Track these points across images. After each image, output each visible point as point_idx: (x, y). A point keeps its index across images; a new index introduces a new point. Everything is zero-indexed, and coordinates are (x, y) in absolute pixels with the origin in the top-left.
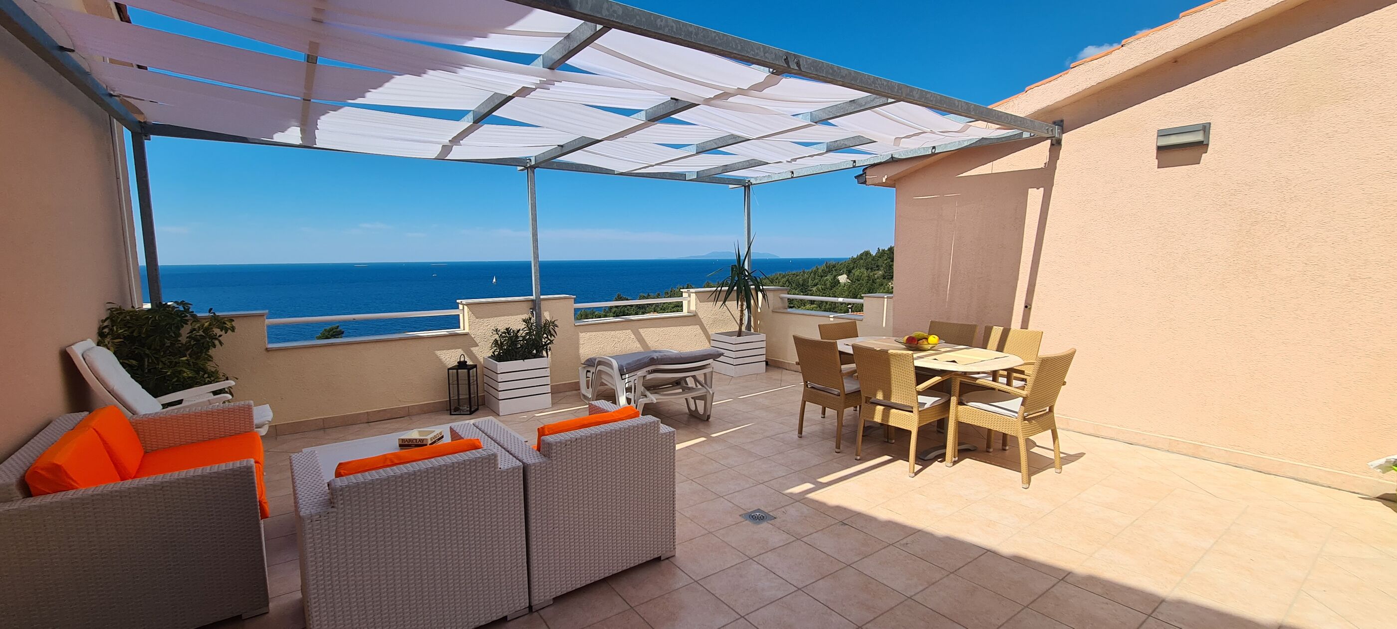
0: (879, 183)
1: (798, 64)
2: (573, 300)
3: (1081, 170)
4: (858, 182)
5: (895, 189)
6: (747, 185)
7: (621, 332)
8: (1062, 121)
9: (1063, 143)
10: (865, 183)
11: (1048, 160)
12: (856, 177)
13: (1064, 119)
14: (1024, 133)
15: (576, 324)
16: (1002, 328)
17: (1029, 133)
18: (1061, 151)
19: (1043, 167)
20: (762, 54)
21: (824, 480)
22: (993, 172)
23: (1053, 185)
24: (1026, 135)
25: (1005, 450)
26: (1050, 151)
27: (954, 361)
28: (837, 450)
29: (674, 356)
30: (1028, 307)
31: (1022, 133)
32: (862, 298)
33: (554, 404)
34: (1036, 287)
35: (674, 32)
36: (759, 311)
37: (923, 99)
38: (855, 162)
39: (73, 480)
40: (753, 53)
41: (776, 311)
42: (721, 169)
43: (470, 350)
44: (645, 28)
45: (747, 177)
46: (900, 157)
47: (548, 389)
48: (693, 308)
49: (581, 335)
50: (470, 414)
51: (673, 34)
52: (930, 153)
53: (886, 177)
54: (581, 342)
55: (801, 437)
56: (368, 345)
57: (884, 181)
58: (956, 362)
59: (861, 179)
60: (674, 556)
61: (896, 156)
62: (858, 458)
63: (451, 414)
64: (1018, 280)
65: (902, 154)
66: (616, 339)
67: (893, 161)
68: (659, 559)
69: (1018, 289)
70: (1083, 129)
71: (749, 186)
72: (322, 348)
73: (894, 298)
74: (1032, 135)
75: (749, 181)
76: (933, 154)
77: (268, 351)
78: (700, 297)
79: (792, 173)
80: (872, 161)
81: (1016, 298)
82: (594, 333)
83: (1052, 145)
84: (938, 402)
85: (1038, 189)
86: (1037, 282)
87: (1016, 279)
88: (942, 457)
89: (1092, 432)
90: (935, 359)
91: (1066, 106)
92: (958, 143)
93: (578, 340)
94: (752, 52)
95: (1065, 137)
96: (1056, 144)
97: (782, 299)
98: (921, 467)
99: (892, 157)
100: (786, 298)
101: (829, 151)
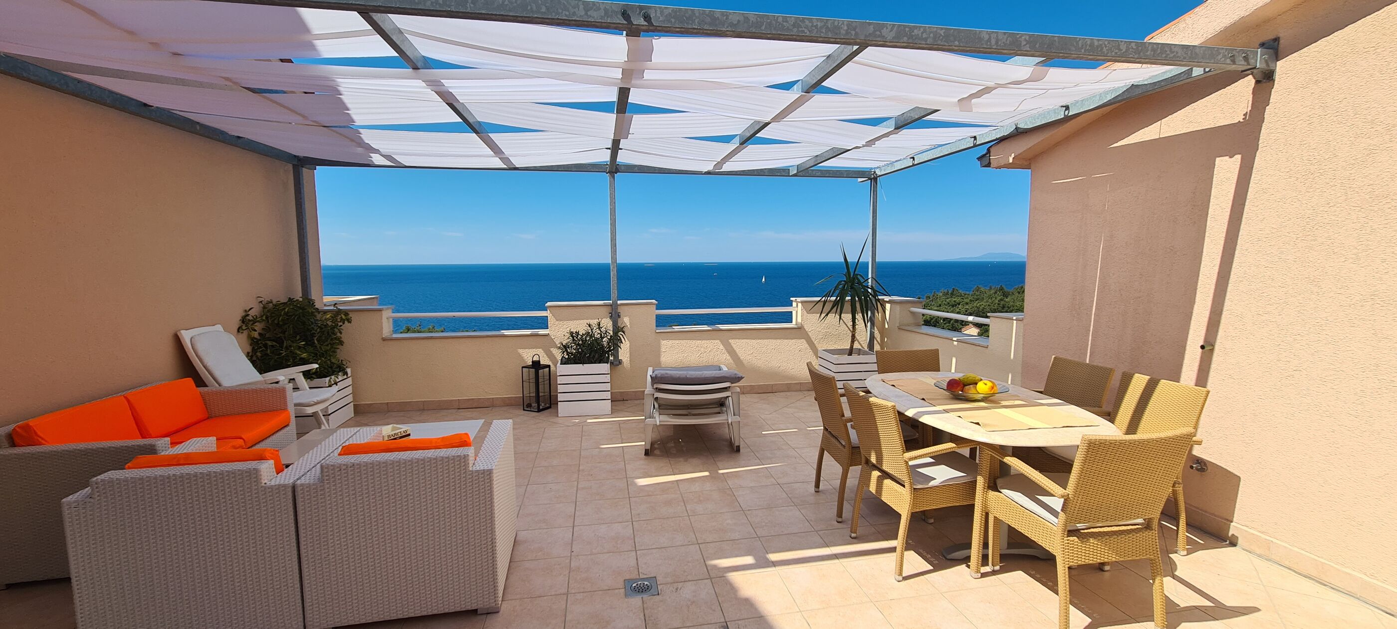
0: (1004, 165)
1: (647, 18)
2: (655, 306)
3: (1308, 119)
4: (981, 165)
5: (1030, 170)
6: (873, 177)
7: (708, 341)
8: (1277, 40)
9: (1277, 77)
10: (988, 165)
11: (1250, 108)
12: (979, 159)
13: (1281, 35)
14: (1194, 68)
15: (657, 331)
16: (1149, 377)
17: (1203, 69)
18: (1273, 90)
19: (1242, 120)
20: (583, 13)
21: (773, 557)
22: (1161, 136)
23: (1258, 150)
24: (1197, 72)
25: (1103, 571)
26: (1253, 93)
27: (978, 424)
28: (840, 520)
29: (678, 376)
30: (1208, 348)
31: (1192, 69)
32: (987, 317)
33: (614, 411)
34: (1223, 316)
35: (440, 4)
36: (887, 326)
37: (905, 39)
38: (975, 138)
39: (40, 437)
40: (567, 13)
41: (903, 327)
42: (813, 160)
43: (550, 350)
44: (398, 6)
45: (872, 168)
46: (1025, 127)
47: (608, 395)
48: (799, 320)
49: (663, 342)
50: (538, 412)
51: (437, 6)
52: (1063, 116)
53: (1013, 155)
54: (663, 350)
55: (818, 492)
56: (461, 340)
57: (1011, 161)
58: (980, 425)
59: (985, 160)
60: (498, 612)
61: (1022, 126)
62: (853, 535)
63: (524, 410)
64: (1194, 303)
65: (1028, 123)
66: (702, 349)
67: (1019, 133)
68: (474, 612)
69: (1193, 318)
70: (1316, 47)
71: (875, 179)
72: (424, 340)
73: (1025, 320)
74: (1207, 70)
75: (875, 172)
76: (1067, 119)
77: (384, 340)
78: (809, 308)
79: (913, 158)
80: (993, 135)
81: (1191, 332)
82: (677, 342)
83: (1258, 82)
84: (961, 479)
85: (1231, 157)
86: (1225, 308)
87: (1192, 302)
88: (966, 560)
89: (1314, 573)
90: (960, 417)
91: (1284, 13)
92: (1098, 97)
93: (659, 347)
94: (564, 12)
95: (1282, 67)
96: (1266, 79)
97: (913, 313)
98: (932, 568)
99: (1017, 128)
100: (919, 313)
101: (899, 127)
